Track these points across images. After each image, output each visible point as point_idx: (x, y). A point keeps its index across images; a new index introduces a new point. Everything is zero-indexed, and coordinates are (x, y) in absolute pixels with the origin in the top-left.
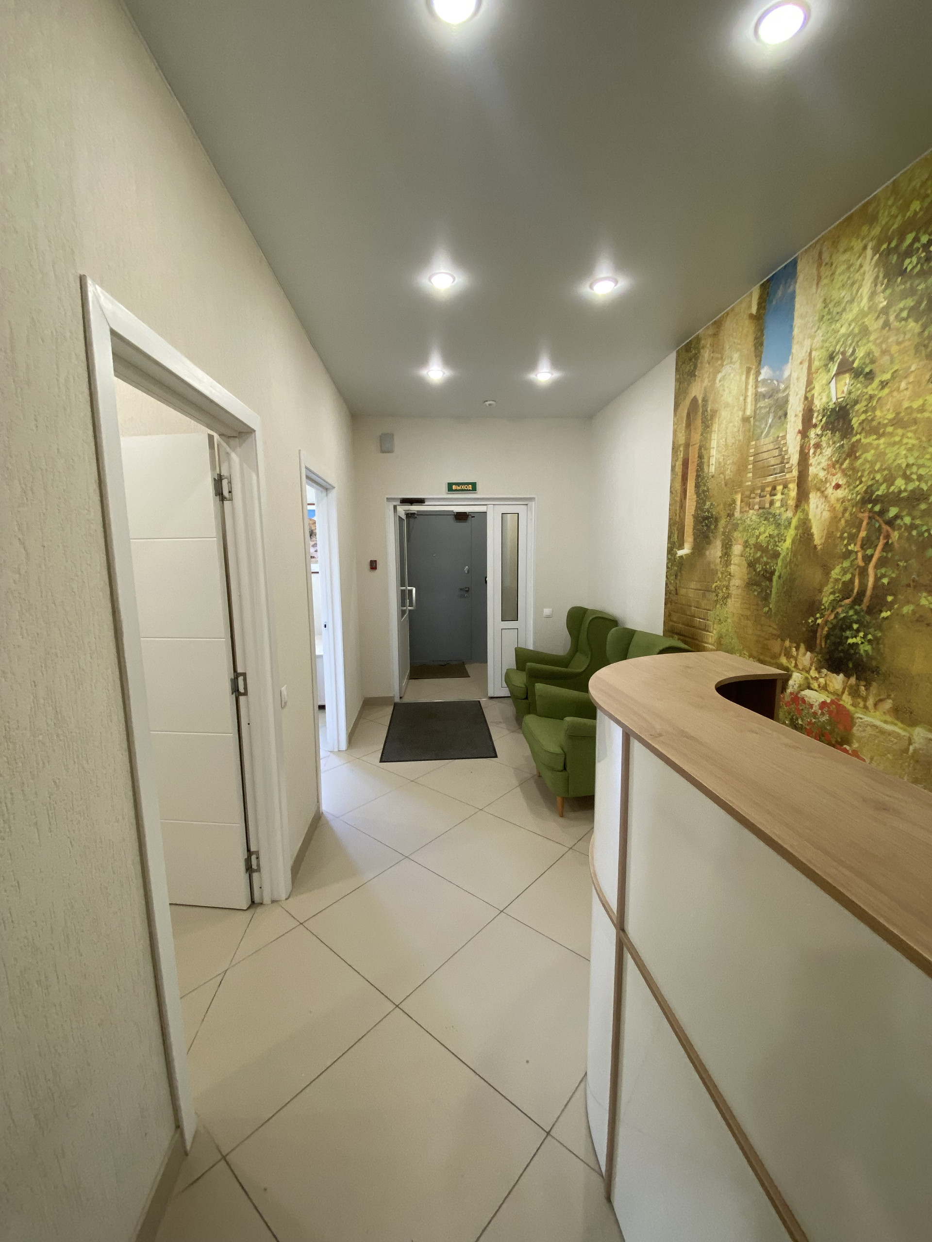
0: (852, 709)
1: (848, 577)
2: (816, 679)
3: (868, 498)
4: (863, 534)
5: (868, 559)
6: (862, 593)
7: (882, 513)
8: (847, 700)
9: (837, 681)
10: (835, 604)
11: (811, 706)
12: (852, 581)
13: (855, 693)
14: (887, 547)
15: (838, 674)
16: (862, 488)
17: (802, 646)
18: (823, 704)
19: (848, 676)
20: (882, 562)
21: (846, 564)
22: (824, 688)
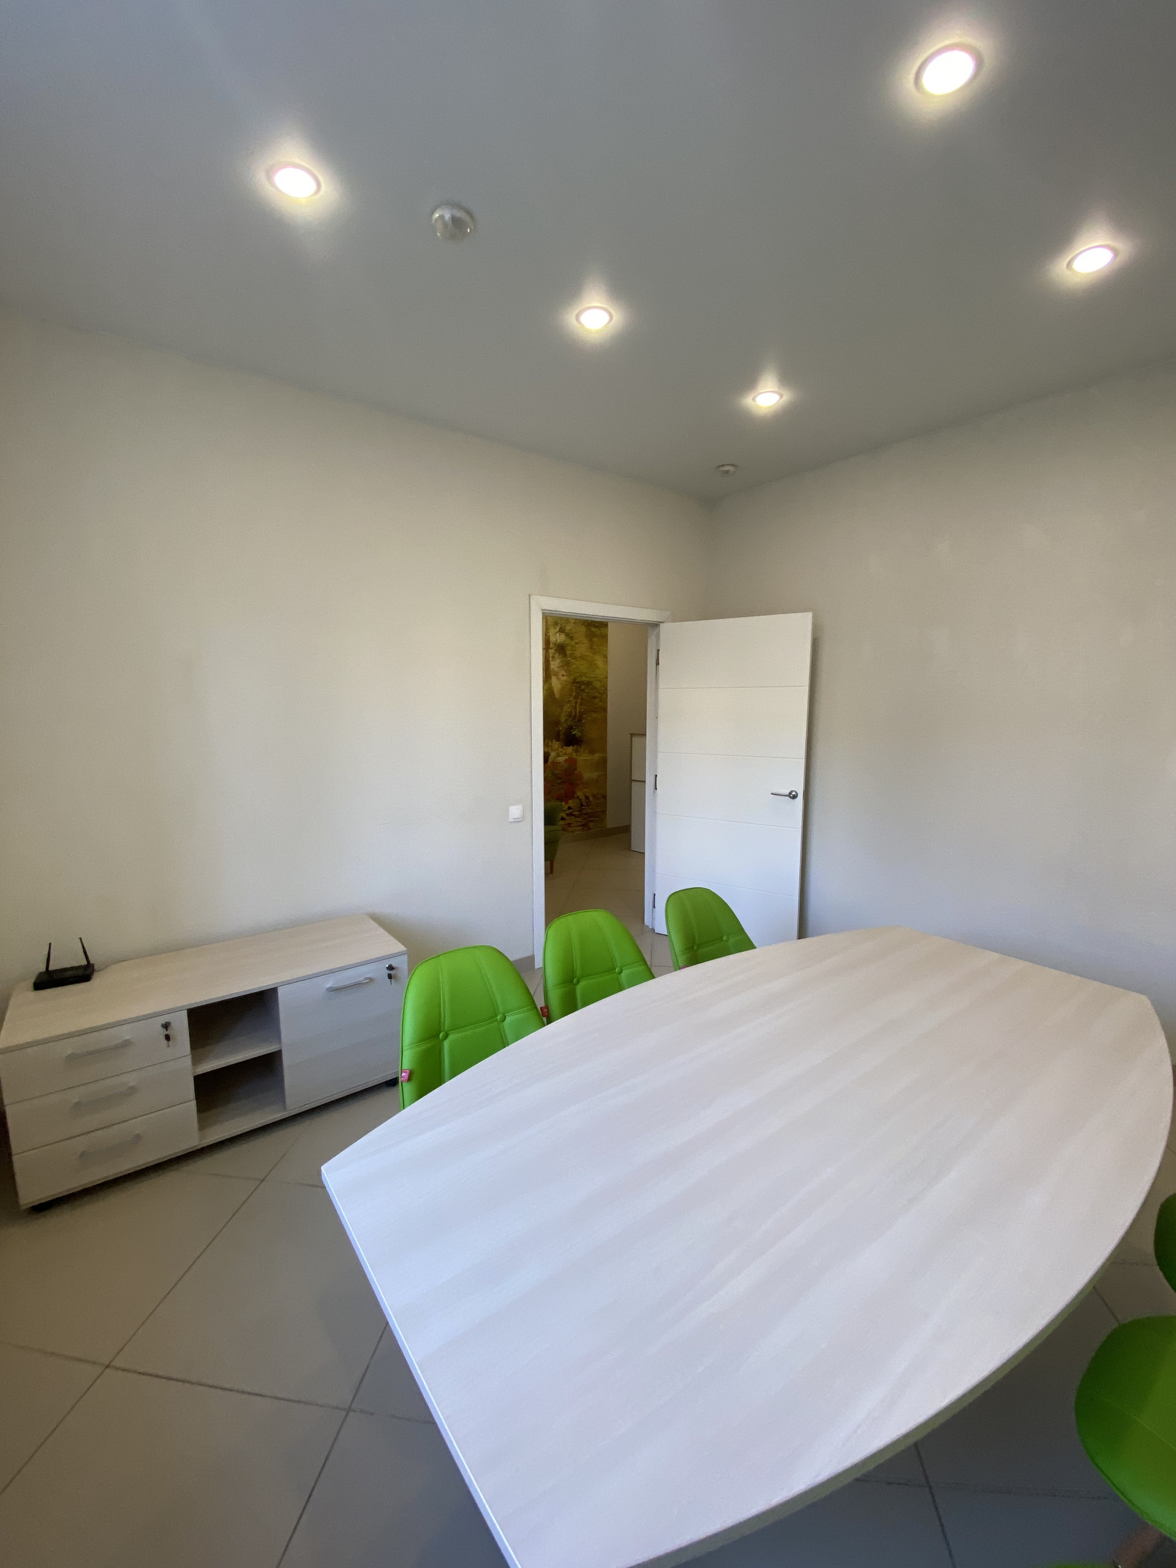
0: (575, 757)
1: (569, 710)
2: (561, 752)
3: (574, 682)
4: (574, 694)
5: (576, 703)
6: (575, 715)
7: (580, 687)
8: (574, 755)
9: (570, 749)
10: (566, 721)
11: (560, 763)
12: (571, 712)
13: (576, 751)
14: (582, 699)
15: (569, 746)
16: (572, 678)
17: (554, 741)
18: (566, 760)
19: (573, 745)
20: (581, 705)
21: (569, 705)
22: (565, 754)
